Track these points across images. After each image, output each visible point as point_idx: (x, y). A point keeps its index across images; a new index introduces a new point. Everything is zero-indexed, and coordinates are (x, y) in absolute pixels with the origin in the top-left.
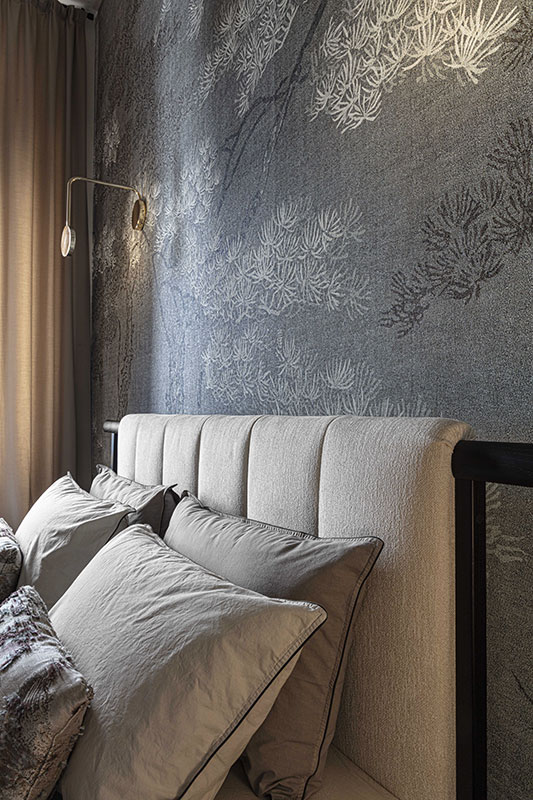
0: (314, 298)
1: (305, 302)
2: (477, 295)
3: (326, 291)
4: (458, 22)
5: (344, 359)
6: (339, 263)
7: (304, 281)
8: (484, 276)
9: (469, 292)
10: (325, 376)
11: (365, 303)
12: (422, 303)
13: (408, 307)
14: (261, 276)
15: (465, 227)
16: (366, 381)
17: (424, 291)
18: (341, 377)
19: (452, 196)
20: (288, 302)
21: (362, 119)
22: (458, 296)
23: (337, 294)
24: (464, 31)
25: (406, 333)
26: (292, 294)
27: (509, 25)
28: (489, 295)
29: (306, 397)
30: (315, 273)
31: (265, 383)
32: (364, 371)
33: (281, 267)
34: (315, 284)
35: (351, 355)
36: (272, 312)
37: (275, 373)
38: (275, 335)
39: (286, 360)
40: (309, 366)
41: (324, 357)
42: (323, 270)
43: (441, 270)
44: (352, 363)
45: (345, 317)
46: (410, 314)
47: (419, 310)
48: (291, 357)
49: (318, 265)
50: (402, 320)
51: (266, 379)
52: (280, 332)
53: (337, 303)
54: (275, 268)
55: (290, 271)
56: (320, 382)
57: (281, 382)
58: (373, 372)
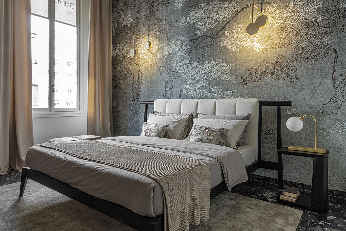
0: (222, 78)
1: (219, 78)
3: (225, 77)
4: (255, 43)
5: (230, 89)
6: (228, 73)
7: (219, 75)
8: (258, 80)
9: (256, 82)
10: (225, 92)
11: (235, 80)
12: (247, 82)
13: (244, 82)
14: (205, 72)
15: (255, 72)
17: (248, 80)
18: (228, 92)
19: (253, 68)
21: (235, 50)
22: (254, 82)
23: (228, 78)
24: (256, 45)
25: (244, 86)
26: (215, 77)
27: (263, 47)
28: (259, 82)
29: (219, 96)
30: (222, 73)
31: (207, 93)
32: (235, 92)
33: (212, 71)
34: (222, 75)
35: (232, 89)
36: (209, 79)
37: (210, 91)
38: (210, 84)
39: (214, 89)
40: (220, 90)
41: (225, 89)
42: (224, 73)
43: (251, 78)
44: (232, 90)
45: (230, 82)
46: (245, 83)
47: (246, 83)
48: (215, 88)
49: (223, 72)
50: (243, 84)
51: (207, 92)
52: (211, 83)
53: (228, 80)
54: (210, 71)
55: (215, 72)
56: (223, 93)
57: (212, 93)
58: (237, 92)
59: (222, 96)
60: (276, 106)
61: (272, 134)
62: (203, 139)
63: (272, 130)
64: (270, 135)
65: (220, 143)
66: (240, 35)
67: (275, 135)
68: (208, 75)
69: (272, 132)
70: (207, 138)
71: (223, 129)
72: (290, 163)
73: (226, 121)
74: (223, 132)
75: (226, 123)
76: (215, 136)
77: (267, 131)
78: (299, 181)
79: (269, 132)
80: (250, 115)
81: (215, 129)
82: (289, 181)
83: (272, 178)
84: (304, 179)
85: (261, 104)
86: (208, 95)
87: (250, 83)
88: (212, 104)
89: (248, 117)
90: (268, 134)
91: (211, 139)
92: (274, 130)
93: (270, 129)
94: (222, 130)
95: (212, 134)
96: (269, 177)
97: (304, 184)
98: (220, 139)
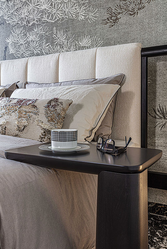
0: (72, 15)
1: (67, 17)
2: (137, 14)
3: (78, 13)
5: (87, 36)
6: (84, 4)
7: (67, 10)
8: (139, 9)
9: (135, 13)
10: (78, 42)
11: (96, 17)
12: (118, 17)
13: (113, 18)
14: (43, 8)
16: (97, 42)
17: (119, 13)
18: (85, 42)
20: (59, 17)
22: (131, 15)
23: (84, 14)
25: (112, 26)
26: (61, 14)
28: (141, 14)
30: (72, 7)
31: (47, 48)
32: (96, 39)
33: (55, 4)
34: (73, 11)
35: (90, 34)
36: (50, 21)
37: (52, 43)
38: (52, 30)
39: (58, 38)
40: (70, 40)
41: (78, 36)
42: (76, 6)
43: (125, 7)
44: (90, 37)
45: (87, 23)
46: (114, 20)
47: (117, 19)
48: (61, 37)
49: (74, 4)
50: (111, 22)
51: (47, 46)
52: (55, 28)
53: (83, 17)
54: (51, 5)
55: (59, 6)
56: (76, 44)
57: (56, 47)
58: (99, 39)
62: (8, 127)
65: (45, 135)
68: (48, 13)
70: (16, 122)
73: (71, 88)
74: (55, 106)
75: (70, 92)
77: (159, 111)
79: (163, 114)
80: (122, 76)
81: (38, 102)
86: (49, 51)
87: (124, 18)
90: (161, 118)
91: (26, 123)
93: (164, 108)
94: (53, 103)
96: (164, 204)
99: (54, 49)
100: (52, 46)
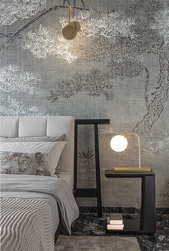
0: (24, 90)
1: (20, 91)
2: (69, 98)
3: (29, 90)
4: (67, 52)
5: (35, 105)
6: (33, 85)
7: (20, 86)
8: (71, 95)
9: (68, 97)
10: (28, 108)
11: (42, 94)
12: (58, 97)
13: (54, 97)
15: (67, 86)
16: (42, 110)
17: (58, 95)
18: (33, 109)
19: (65, 80)
20: (12, 89)
21: (41, 57)
22: (65, 97)
23: (33, 91)
24: (68, 54)
25: (54, 102)
26: (15, 88)
27: (76, 58)
28: (71, 98)
29: (21, 113)
30: (24, 85)
31: (2, 109)
32: (42, 108)
33: (10, 80)
34: (25, 87)
35: (37, 104)
36: (5, 91)
37: (7, 107)
38: (7, 97)
39: (12, 103)
40: (22, 106)
41: (28, 104)
42: (27, 85)
43: (62, 92)
44: (38, 106)
45: (35, 96)
46: (54, 98)
47: (56, 98)
48: (14, 103)
49: (26, 83)
50: (52, 99)
51: (2, 108)
52: (9, 96)
53: (32, 93)
54: (7, 80)
55: (14, 82)
56: (26, 109)
57: (9, 109)
58: (44, 108)
59: (25, 113)
60: (94, 125)
61: (87, 157)
62: (12, 169)
63: (87, 153)
64: (85, 158)
65: (38, 173)
66: (47, 40)
67: (90, 157)
68: (4, 85)
69: (87, 154)
70: (18, 167)
71: (39, 153)
72: (107, 187)
73: (39, 144)
74: (40, 157)
76: (30, 163)
77: (82, 154)
78: (116, 205)
79: (84, 155)
80: (65, 136)
81: (29, 154)
82: (106, 207)
83: (88, 207)
84: (121, 202)
85: (77, 122)
86: (4, 111)
87: (61, 99)
88: (13, 123)
89: (63, 138)
90: (83, 157)
91: (25, 167)
92: (89, 152)
93: (85, 152)
94: (38, 156)
95: (25, 161)
96: (84, 206)
97: (121, 207)
98: (37, 168)
99: (8, 111)
100: (6, 108)
